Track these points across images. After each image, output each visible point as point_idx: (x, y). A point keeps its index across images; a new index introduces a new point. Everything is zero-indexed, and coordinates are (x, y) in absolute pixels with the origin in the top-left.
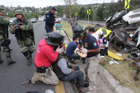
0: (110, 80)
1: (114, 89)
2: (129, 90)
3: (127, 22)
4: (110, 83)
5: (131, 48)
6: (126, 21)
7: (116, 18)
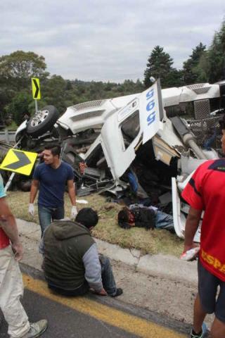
0: (117, 255)
1: (136, 267)
2: (164, 257)
3: (69, 130)
4: (120, 261)
5: (95, 182)
6: (67, 128)
7: (40, 122)
